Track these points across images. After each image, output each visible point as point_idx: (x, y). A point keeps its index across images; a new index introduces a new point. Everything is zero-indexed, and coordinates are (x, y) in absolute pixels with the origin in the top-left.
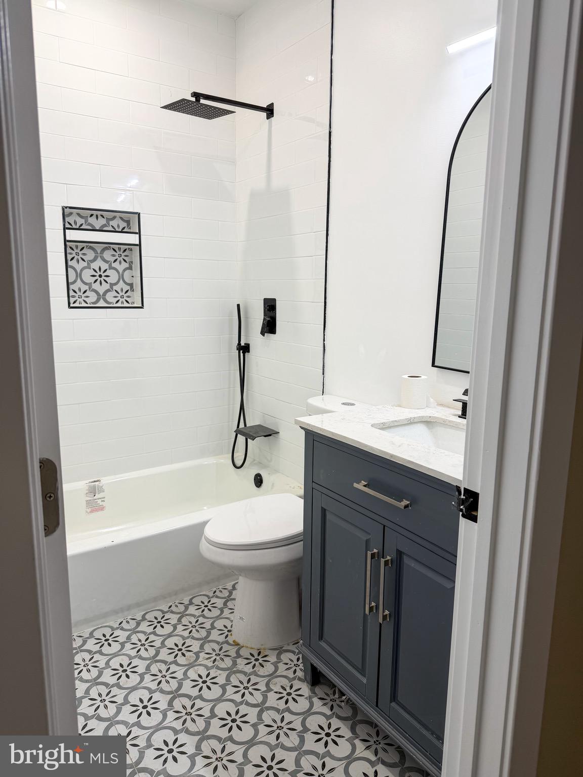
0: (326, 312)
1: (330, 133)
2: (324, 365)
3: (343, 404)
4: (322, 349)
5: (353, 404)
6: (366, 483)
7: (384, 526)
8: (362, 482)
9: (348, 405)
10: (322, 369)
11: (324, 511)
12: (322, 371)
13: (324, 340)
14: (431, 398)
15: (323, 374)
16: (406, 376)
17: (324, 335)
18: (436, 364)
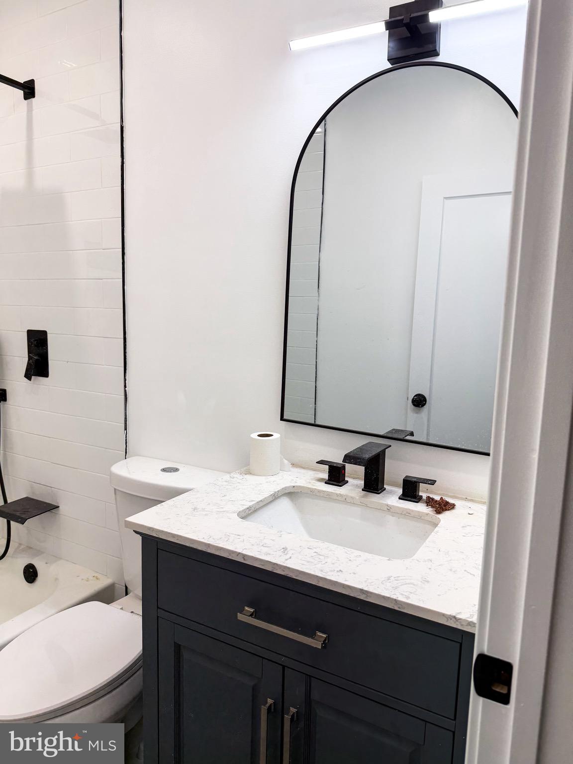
0: (127, 351)
1: (122, 128)
2: (126, 418)
3: (164, 470)
4: (123, 397)
5: (176, 470)
6: (252, 610)
7: (284, 667)
8: (247, 608)
9: (171, 472)
10: (123, 422)
11: (178, 648)
12: (123, 425)
13: (125, 386)
14: (284, 459)
15: (126, 429)
16: (255, 435)
17: (125, 380)
18: (285, 417)
